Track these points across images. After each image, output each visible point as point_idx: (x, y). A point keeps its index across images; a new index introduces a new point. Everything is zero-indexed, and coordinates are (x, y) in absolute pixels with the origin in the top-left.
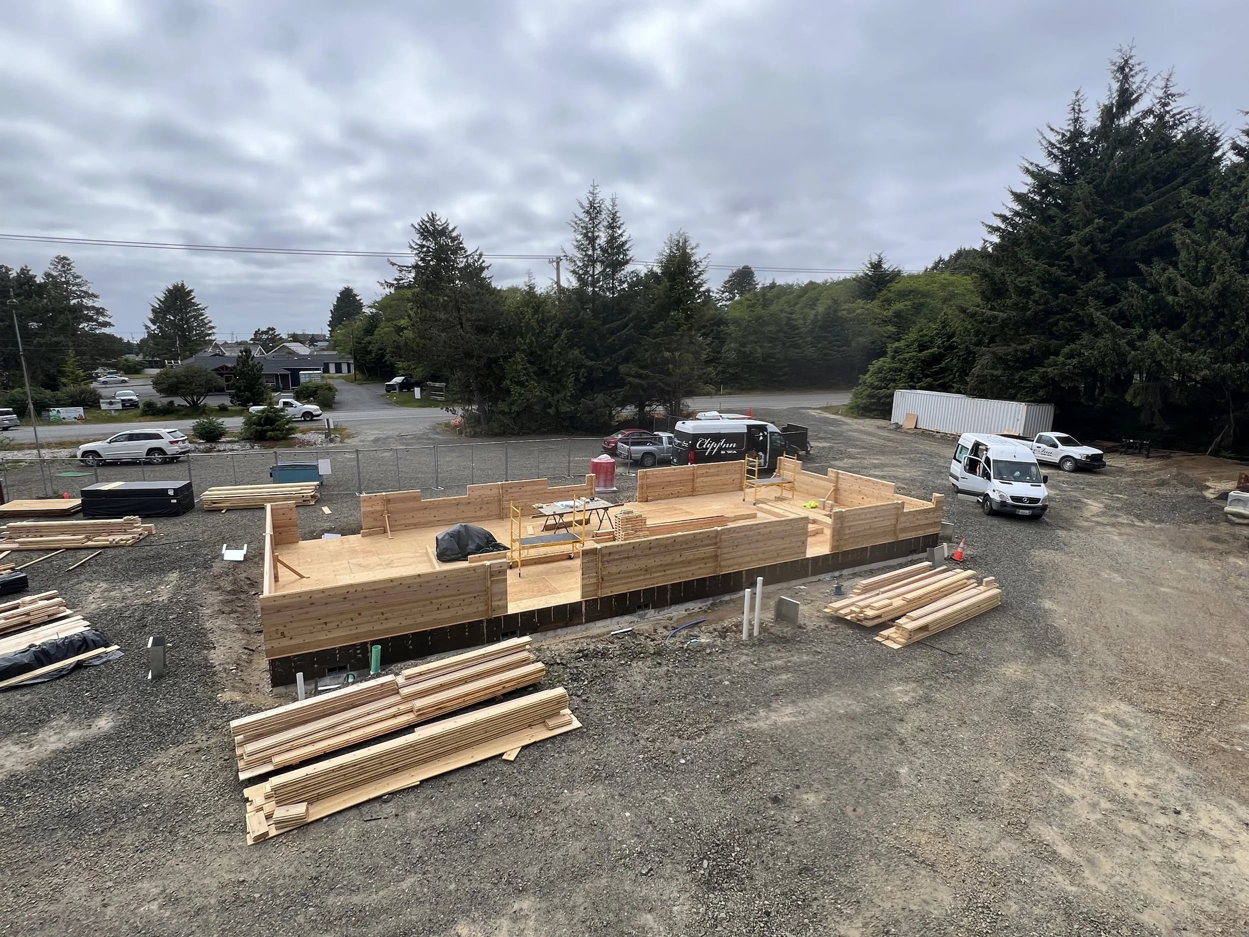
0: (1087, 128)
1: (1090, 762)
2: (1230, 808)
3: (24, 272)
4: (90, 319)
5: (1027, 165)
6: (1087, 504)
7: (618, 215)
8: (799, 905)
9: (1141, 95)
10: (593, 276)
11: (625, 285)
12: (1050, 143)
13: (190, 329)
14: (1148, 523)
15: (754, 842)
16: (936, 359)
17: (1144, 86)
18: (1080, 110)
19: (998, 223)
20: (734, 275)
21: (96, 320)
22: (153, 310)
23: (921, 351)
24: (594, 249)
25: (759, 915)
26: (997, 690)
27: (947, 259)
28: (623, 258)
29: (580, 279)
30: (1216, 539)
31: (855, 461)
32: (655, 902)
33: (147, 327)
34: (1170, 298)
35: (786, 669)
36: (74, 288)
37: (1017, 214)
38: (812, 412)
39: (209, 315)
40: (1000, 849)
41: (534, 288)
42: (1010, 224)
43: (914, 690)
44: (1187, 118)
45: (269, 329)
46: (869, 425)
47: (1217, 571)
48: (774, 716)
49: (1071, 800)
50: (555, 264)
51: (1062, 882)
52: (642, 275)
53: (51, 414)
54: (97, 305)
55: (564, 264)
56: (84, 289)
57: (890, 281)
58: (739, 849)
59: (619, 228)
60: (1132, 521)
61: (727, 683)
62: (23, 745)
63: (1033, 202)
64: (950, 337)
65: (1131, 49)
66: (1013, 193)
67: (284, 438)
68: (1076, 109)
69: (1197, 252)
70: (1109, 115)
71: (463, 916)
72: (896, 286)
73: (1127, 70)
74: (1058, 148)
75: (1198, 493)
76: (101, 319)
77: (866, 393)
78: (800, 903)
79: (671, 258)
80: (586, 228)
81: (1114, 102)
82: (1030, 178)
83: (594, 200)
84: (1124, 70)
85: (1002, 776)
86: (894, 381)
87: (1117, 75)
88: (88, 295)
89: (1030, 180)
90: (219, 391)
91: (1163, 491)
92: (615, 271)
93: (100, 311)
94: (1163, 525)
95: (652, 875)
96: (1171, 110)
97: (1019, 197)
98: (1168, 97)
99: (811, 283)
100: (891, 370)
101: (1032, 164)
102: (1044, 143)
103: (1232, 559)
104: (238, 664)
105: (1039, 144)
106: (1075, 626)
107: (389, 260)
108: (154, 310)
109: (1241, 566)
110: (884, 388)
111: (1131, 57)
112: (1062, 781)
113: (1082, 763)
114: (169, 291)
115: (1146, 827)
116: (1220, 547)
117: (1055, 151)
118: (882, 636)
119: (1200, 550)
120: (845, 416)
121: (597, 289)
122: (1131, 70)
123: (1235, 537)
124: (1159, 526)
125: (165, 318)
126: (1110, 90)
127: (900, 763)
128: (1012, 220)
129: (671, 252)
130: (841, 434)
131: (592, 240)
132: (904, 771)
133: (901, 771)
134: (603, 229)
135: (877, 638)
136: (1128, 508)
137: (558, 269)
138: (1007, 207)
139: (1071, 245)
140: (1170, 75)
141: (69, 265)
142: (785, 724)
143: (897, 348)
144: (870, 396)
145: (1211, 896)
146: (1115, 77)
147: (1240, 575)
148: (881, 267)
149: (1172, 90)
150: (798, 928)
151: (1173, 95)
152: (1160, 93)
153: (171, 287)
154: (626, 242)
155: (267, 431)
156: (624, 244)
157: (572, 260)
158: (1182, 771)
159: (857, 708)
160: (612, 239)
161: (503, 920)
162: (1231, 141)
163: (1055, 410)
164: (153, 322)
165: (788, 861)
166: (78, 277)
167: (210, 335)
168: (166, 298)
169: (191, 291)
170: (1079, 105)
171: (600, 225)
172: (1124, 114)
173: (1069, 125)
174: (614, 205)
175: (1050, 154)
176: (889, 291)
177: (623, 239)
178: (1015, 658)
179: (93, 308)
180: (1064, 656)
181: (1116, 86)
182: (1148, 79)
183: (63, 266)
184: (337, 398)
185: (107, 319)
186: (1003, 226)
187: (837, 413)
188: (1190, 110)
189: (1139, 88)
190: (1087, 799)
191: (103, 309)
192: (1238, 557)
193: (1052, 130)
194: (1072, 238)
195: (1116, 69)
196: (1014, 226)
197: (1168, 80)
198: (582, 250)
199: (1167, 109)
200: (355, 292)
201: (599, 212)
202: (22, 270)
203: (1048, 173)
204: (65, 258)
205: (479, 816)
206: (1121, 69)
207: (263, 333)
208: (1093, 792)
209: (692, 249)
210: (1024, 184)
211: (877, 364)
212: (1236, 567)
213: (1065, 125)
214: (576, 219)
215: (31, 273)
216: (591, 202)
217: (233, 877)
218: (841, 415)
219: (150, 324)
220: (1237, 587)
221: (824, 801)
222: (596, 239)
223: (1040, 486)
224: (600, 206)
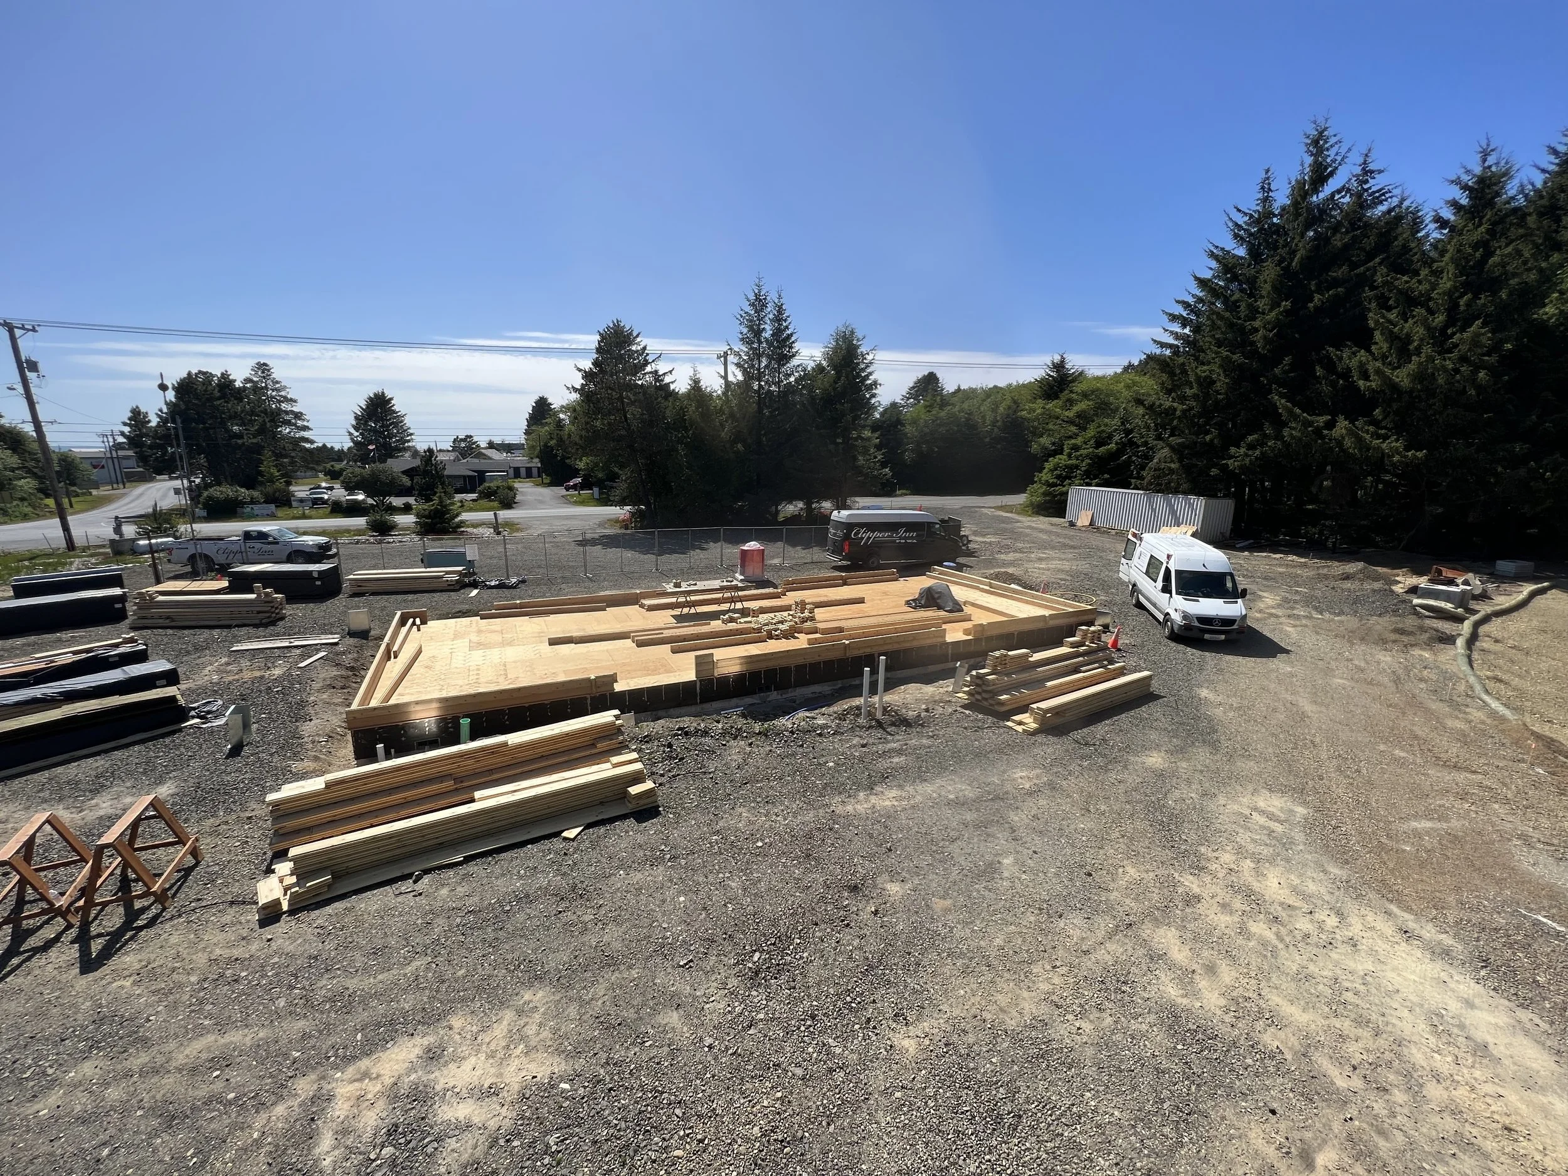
0: (1276, 208)
1: (1227, 858)
2: (1388, 913)
3: (225, 376)
4: (288, 423)
5: (1212, 249)
6: (1260, 597)
7: (784, 307)
8: (852, 1007)
9: (1336, 168)
10: (759, 369)
11: (792, 379)
12: (1236, 224)
13: (391, 436)
14: (1327, 615)
15: (818, 934)
16: (1114, 455)
17: (1339, 158)
18: (1270, 189)
19: (1180, 310)
20: (919, 381)
21: (295, 424)
22: (355, 417)
23: (1097, 447)
24: (760, 342)
25: (803, 1017)
26: (1132, 779)
27: (1136, 364)
28: (789, 352)
29: (745, 372)
30: (1401, 632)
31: (1021, 555)
32: (686, 997)
33: (350, 434)
34: (1361, 383)
35: (899, 752)
36: (274, 393)
37: (1200, 300)
38: (985, 511)
39: (408, 421)
40: (1103, 951)
41: (699, 381)
42: (1192, 311)
43: (1038, 777)
44: (1387, 195)
45: (470, 437)
46: (1043, 522)
47: (1400, 663)
48: (873, 799)
49: (1198, 899)
50: (722, 359)
51: (1172, 992)
52: (809, 368)
53: (245, 511)
54: (295, 409)
55: (732, 359)
56: (283, 393)
57: (1073, 381)
58: (799, 941)
59: (785, 321)
60: (1309, 613)
61: (831, 764)
62: (74, 810)
63: (1217, 287)
64: (1130, 431)
65: (1326, 120)
66: (1197, 279)
67: (455, 532)
68: (1266, 187)
69: (1391, 332)
70: (1301, 193)
71: (462, 1006)
72: (1079, 387)
73: (1321, 142)
74: (1245, 230)
75: (1386, 587)
76: (300, 423)
77: (1041, 491)
78: (853, 1005)
79: (836, 350)
80: (751, 321)
81: (1306, 178)
82: (1215, 262)
83: (759, 292)
84: (1318, 144)
85: (1121, 870)
86: (1070, 478)
87: (1311, 148)
88: (287, 400)
89: (1214, 264)
90: (406, 492)
91: (1348, 585)
92: (781, 365)
93: (298, 416)
94: (1343, 618)
95: (691, 967)
96: (1370, 188)
97: (1202, 283)
98: (1367, 173)
99: (995, 387)
100: (1066, 466)
101: (1217, 247)
102: (1230, 224)
103: (1416, 652)
104: (330, 737)
105: (1225, 226)
106: (1231, 714)
107: (576, 366)
108: (357, 418)
109: (1426, 658)
110: (1059, 485)
111: (1326, 129)
112: (1191, 877)
113: (1217, 858)
114: (370, 398)
115: (1283, 931)
116: (1405, 639)
117: (1242, 233)
118: (1014, 721)
119: (1382, 642)
120: (1019, 514)
121: (763, 383)
122: (1326, 142)
123: (1422, 629)
124: (1339, 618)
125: (366, 424)
126: (1302, 165)
127: (1006, 853)
128: (1196, 307)
129: (837, 343)
130: (1012, 531)
131: (758, 333)
132: (1007, 861)
133: (1005, 861)
134: (769, 322)
135: (1009, 724)
136: (1308, 601)
137: (725, 364)
138: (1190, 293)
139: (1256, 330)
140: (1369, 150)
141: (269, 370)
142: (885, 808)
143: (1073, 444)
144: (1045, 494)
145: (1353, 1016)
146: (1308, 151)
147: (1425, 668)
148: (1064, 367)
149: (1371, 167)
150: (845, 1035)
151: (1372, 172)
152: (1358, 170)
153: (372, 396)
154: (792, 335)
155: (436, 524)
156: (790, 336)
157: (737, 354)
158: (1335, 871)
159: (970, 793)
160: (778, 332)
161: (507, 1011)
162: (1434, 214)
163: (1236, 505)
164: (356, 428)
165: (850, 957)
166: (277, 382)
167: (409, 441)
168: (368, 406)
169: (391, 399)
170: (1269, 184)
171: (767, 318)
172: (1316, 191)
173: (1258, 205)
174: (780, 297)
175: (1236, 236)
176: (1071, 392)
177: (789, 332)
178: (1158, 747)
179: (292, 412)
180: (1214, 746)
181: (1309, 160)
182: (1343, 151)
183: (263, 372)
184: (518, 498)
185: (305, 423)
186: (1184, 314)
187: (1012, 512)
188: (1390, 187)
189: (1334, 161)
190: (1218, 899)
191: (301, 413)
192: (1424, 650)
193: (1239, 210)
194: (1257, 324)
195: (1309, 142)
196: (1198, 313)
197: (1366, 155)
198: (747, 343)
199: (1365, 187)
200: (550, 401)
201: (765, 306)
202: (222, 374)
203: (1234, 256)
204: (265, 364)
205: (517, 896)
206: (1315, 142)
207: (462, 440)
208: (1225, 890)
209: (858, 340)
210: (1207, 269)
211: (1053, 461)
212: (1422, 659)
213: (1252, 205)
214: (742, 313)
215: (231, 377)
216: (756, 294)
217: (226, 953)
218: (1015, 513)
219: (352, 431)
220: (1421, 680)
221: (909, 892)
222: (762, 332)
223: (1236, 602)
224: (765, 299)
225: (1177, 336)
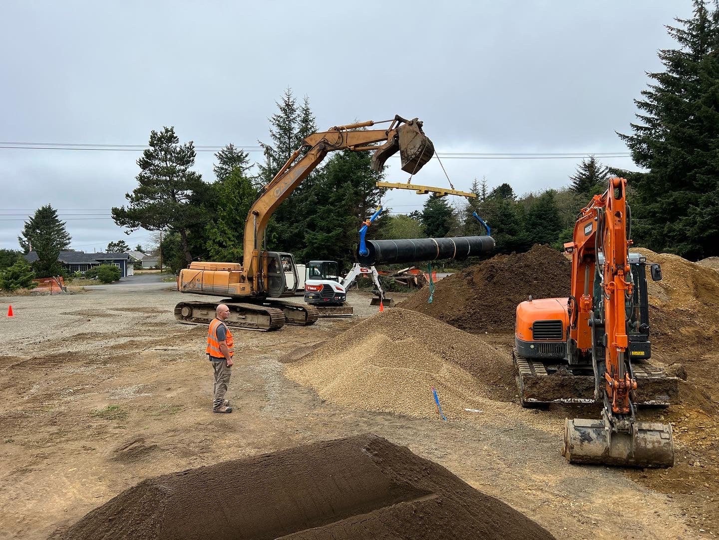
7: (310, 111)
12: (680, 31)
13: (53, 240)
19: (645, 99)
22: (26, 226)
24: (290, 138)
33: (20, 239)
45: (120, 242)
63: (672, 79)
74: (688, 34)
80: (282, 122)
83: (289, 100)
114: (39, 211)
117: (685, 36)
125: (34, 232)
131: (288, 131)
153: (41, 209)
160: (305, 130)
164: (25, 235)
167: (67, 244)
168: (37, 217)
171: (296, 120)
173: (694, 15)
174: (306, 103)
175: (680, 39)
186: (649, 102)
193: (681, 21)
198: (279, 139)
201: (294, 110)
203: (682, 54)
207: (115, 245)
214: (274, 116)
216: (286, 102)
219: (22, 237)
222: (291, 130)
224: (293, 105)
225: (648, 120)
